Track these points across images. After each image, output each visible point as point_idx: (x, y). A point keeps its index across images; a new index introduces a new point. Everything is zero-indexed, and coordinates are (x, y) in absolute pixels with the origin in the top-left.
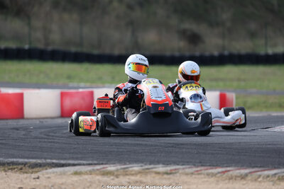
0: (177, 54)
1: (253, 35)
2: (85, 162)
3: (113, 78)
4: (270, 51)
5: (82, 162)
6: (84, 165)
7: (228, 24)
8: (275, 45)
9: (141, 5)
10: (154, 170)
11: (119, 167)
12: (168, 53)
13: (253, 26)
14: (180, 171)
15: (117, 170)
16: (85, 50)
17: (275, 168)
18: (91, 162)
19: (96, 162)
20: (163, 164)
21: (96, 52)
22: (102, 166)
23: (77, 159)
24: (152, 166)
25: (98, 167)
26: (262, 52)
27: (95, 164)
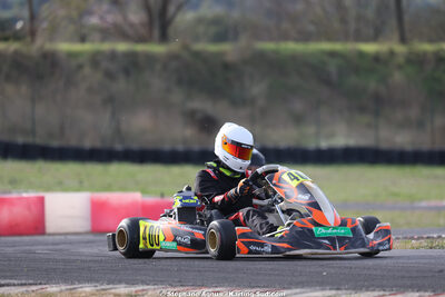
0: (180, 147)
1: (298, 120)
2: (16, 282)
3: (81, 182)
4: (324, 144)
5: (12, 281)
6: (14, 285)
7: (261, 102)
8: (332, 135)
9: (127, 72)
10: (113, 291)
11: (63, 287)
12: (167, 147)
13: (298, 106)
14: (150, 293)
15: (61, 291)
16: (39, 140)
17: (284, 288)
18: (24, 282)
19: (31, 282)
20: (127, 283)
21: (55, 143)
22: (40, 287)
23: (5, 278)
24: (111, 286)
25: (34, 288)
26: (311, 145)
27: (31, 284)
